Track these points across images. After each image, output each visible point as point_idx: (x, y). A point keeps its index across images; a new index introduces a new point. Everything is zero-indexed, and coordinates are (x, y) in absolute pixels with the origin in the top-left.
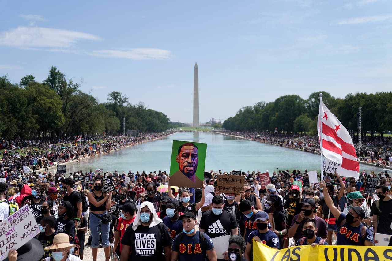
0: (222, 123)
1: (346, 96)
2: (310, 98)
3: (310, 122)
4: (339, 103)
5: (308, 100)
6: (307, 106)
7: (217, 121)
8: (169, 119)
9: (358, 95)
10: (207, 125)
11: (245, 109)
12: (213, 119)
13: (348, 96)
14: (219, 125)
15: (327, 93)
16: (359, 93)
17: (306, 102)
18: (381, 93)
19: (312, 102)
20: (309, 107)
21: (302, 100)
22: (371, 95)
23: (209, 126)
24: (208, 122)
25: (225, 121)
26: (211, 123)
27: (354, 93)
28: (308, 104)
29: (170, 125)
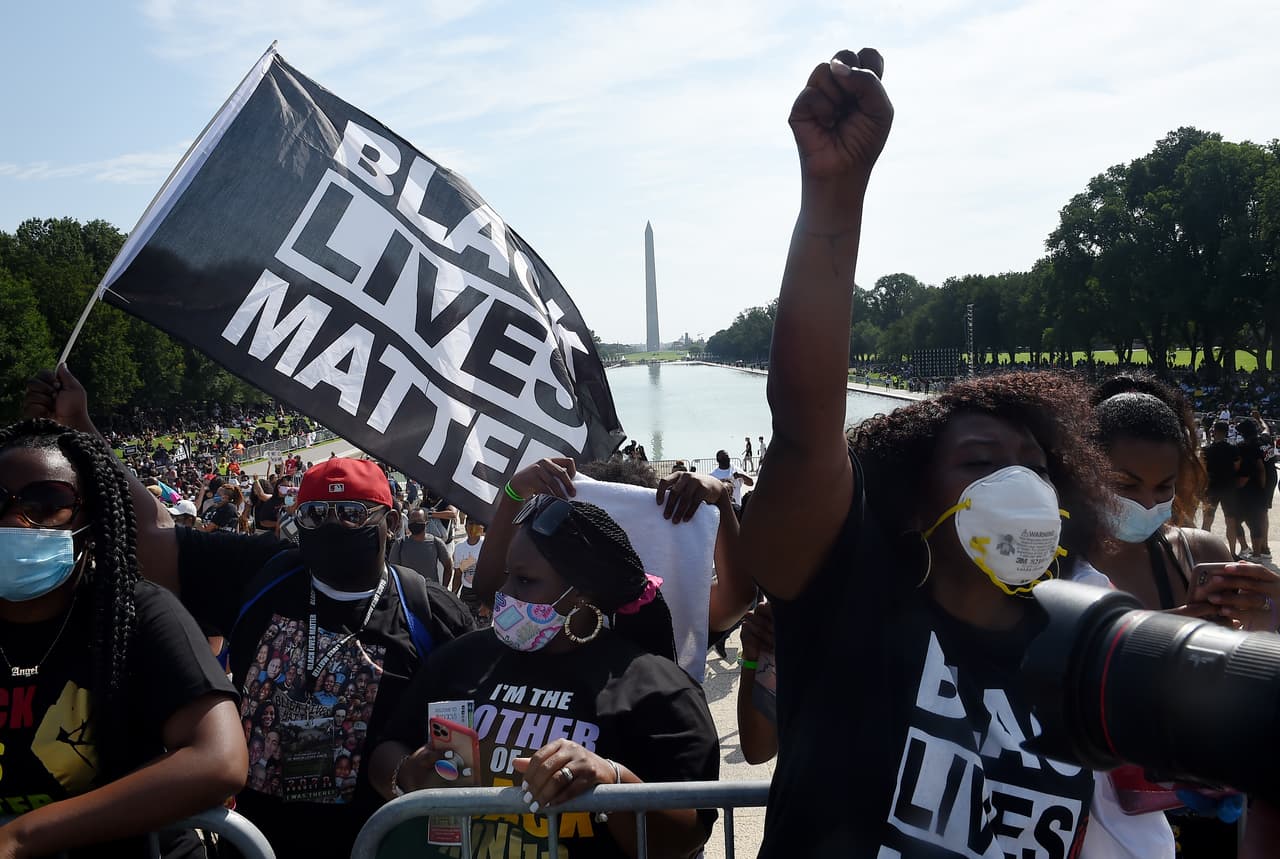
0: (706, 341)
1: (945, 281)
2: (878, 287)
3: (878, 334)
4: (933, 295)
5: (874, 291)
6: (872, 303)
7: (695, 338)
8: (598, 339)
9: (968, 279)
10: (675, 346)
11: (749, 312)
12: (687, 334)
13: (948, 281)
14: (700, 347)
15: (911, 277)
16: (969, 276)
17: (870, 294)
18: (1008, 275)
19: (881, 295)
20: (876, 304)
21: (862, 291)
22: (992, 277)
23: (680, 349)
24: (677, 340)
25: (711, 338)
26: (684, 342)
27: (960, 276)
28: (874, 298)
29: (602, 349)
